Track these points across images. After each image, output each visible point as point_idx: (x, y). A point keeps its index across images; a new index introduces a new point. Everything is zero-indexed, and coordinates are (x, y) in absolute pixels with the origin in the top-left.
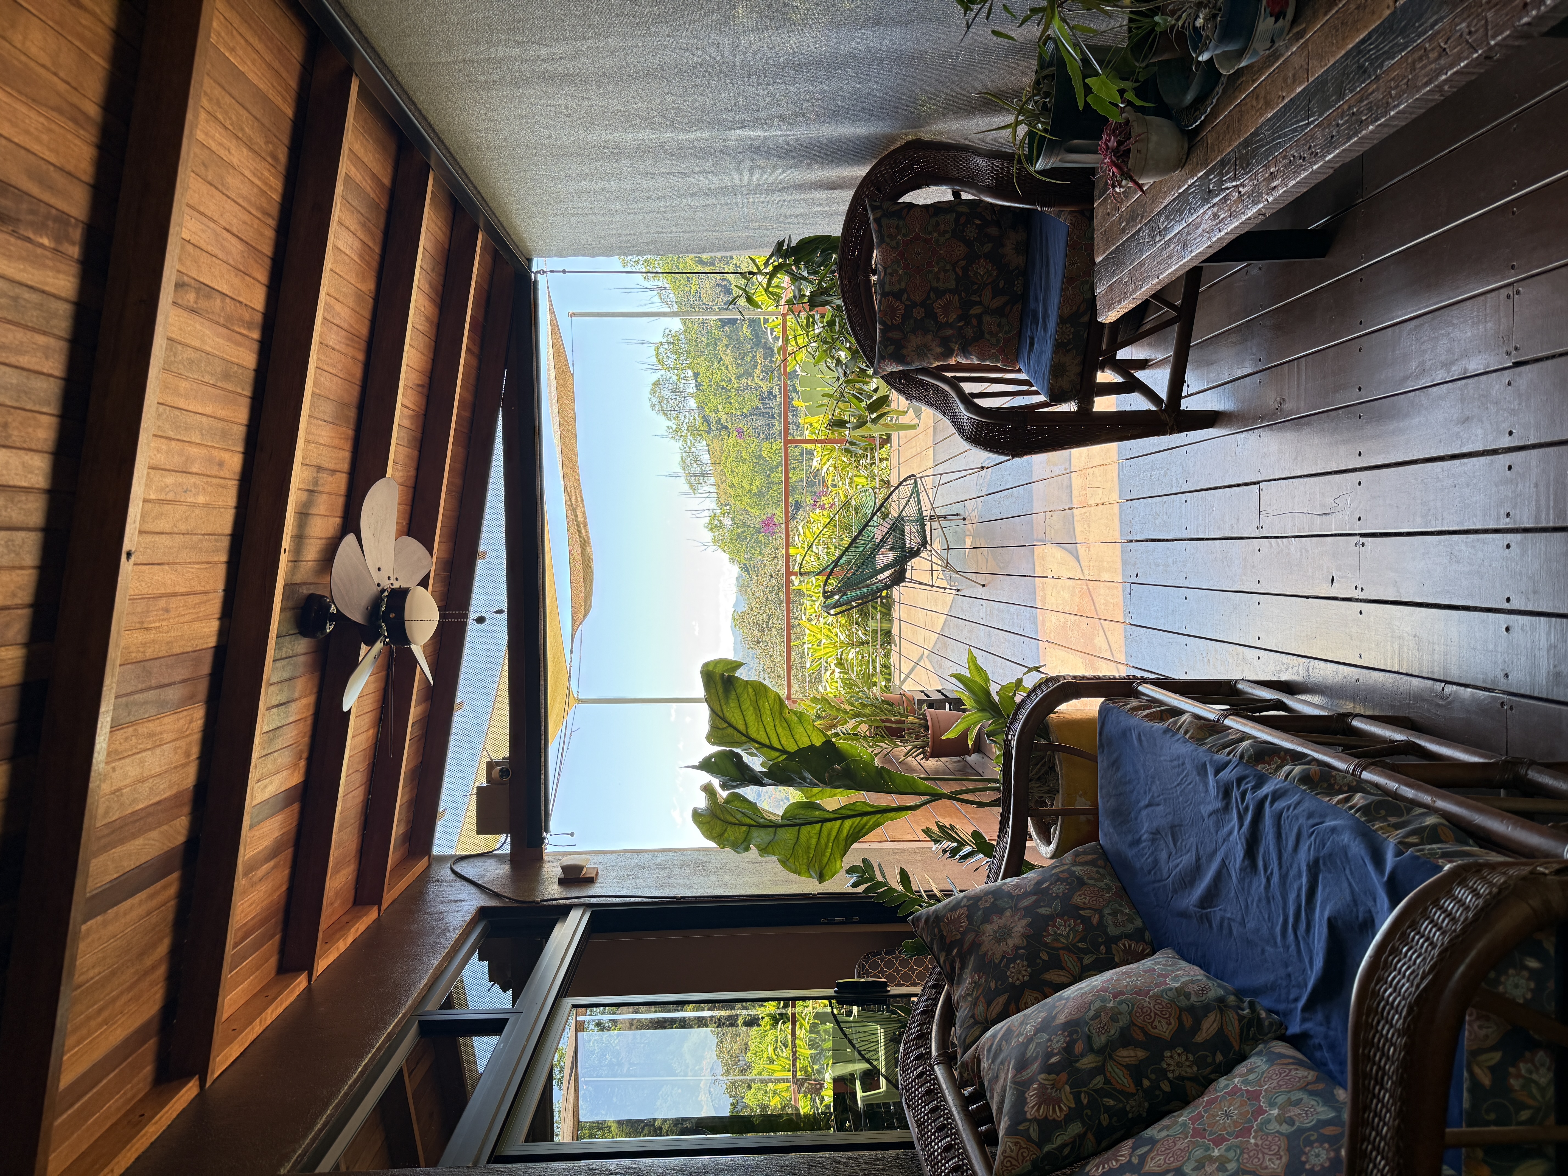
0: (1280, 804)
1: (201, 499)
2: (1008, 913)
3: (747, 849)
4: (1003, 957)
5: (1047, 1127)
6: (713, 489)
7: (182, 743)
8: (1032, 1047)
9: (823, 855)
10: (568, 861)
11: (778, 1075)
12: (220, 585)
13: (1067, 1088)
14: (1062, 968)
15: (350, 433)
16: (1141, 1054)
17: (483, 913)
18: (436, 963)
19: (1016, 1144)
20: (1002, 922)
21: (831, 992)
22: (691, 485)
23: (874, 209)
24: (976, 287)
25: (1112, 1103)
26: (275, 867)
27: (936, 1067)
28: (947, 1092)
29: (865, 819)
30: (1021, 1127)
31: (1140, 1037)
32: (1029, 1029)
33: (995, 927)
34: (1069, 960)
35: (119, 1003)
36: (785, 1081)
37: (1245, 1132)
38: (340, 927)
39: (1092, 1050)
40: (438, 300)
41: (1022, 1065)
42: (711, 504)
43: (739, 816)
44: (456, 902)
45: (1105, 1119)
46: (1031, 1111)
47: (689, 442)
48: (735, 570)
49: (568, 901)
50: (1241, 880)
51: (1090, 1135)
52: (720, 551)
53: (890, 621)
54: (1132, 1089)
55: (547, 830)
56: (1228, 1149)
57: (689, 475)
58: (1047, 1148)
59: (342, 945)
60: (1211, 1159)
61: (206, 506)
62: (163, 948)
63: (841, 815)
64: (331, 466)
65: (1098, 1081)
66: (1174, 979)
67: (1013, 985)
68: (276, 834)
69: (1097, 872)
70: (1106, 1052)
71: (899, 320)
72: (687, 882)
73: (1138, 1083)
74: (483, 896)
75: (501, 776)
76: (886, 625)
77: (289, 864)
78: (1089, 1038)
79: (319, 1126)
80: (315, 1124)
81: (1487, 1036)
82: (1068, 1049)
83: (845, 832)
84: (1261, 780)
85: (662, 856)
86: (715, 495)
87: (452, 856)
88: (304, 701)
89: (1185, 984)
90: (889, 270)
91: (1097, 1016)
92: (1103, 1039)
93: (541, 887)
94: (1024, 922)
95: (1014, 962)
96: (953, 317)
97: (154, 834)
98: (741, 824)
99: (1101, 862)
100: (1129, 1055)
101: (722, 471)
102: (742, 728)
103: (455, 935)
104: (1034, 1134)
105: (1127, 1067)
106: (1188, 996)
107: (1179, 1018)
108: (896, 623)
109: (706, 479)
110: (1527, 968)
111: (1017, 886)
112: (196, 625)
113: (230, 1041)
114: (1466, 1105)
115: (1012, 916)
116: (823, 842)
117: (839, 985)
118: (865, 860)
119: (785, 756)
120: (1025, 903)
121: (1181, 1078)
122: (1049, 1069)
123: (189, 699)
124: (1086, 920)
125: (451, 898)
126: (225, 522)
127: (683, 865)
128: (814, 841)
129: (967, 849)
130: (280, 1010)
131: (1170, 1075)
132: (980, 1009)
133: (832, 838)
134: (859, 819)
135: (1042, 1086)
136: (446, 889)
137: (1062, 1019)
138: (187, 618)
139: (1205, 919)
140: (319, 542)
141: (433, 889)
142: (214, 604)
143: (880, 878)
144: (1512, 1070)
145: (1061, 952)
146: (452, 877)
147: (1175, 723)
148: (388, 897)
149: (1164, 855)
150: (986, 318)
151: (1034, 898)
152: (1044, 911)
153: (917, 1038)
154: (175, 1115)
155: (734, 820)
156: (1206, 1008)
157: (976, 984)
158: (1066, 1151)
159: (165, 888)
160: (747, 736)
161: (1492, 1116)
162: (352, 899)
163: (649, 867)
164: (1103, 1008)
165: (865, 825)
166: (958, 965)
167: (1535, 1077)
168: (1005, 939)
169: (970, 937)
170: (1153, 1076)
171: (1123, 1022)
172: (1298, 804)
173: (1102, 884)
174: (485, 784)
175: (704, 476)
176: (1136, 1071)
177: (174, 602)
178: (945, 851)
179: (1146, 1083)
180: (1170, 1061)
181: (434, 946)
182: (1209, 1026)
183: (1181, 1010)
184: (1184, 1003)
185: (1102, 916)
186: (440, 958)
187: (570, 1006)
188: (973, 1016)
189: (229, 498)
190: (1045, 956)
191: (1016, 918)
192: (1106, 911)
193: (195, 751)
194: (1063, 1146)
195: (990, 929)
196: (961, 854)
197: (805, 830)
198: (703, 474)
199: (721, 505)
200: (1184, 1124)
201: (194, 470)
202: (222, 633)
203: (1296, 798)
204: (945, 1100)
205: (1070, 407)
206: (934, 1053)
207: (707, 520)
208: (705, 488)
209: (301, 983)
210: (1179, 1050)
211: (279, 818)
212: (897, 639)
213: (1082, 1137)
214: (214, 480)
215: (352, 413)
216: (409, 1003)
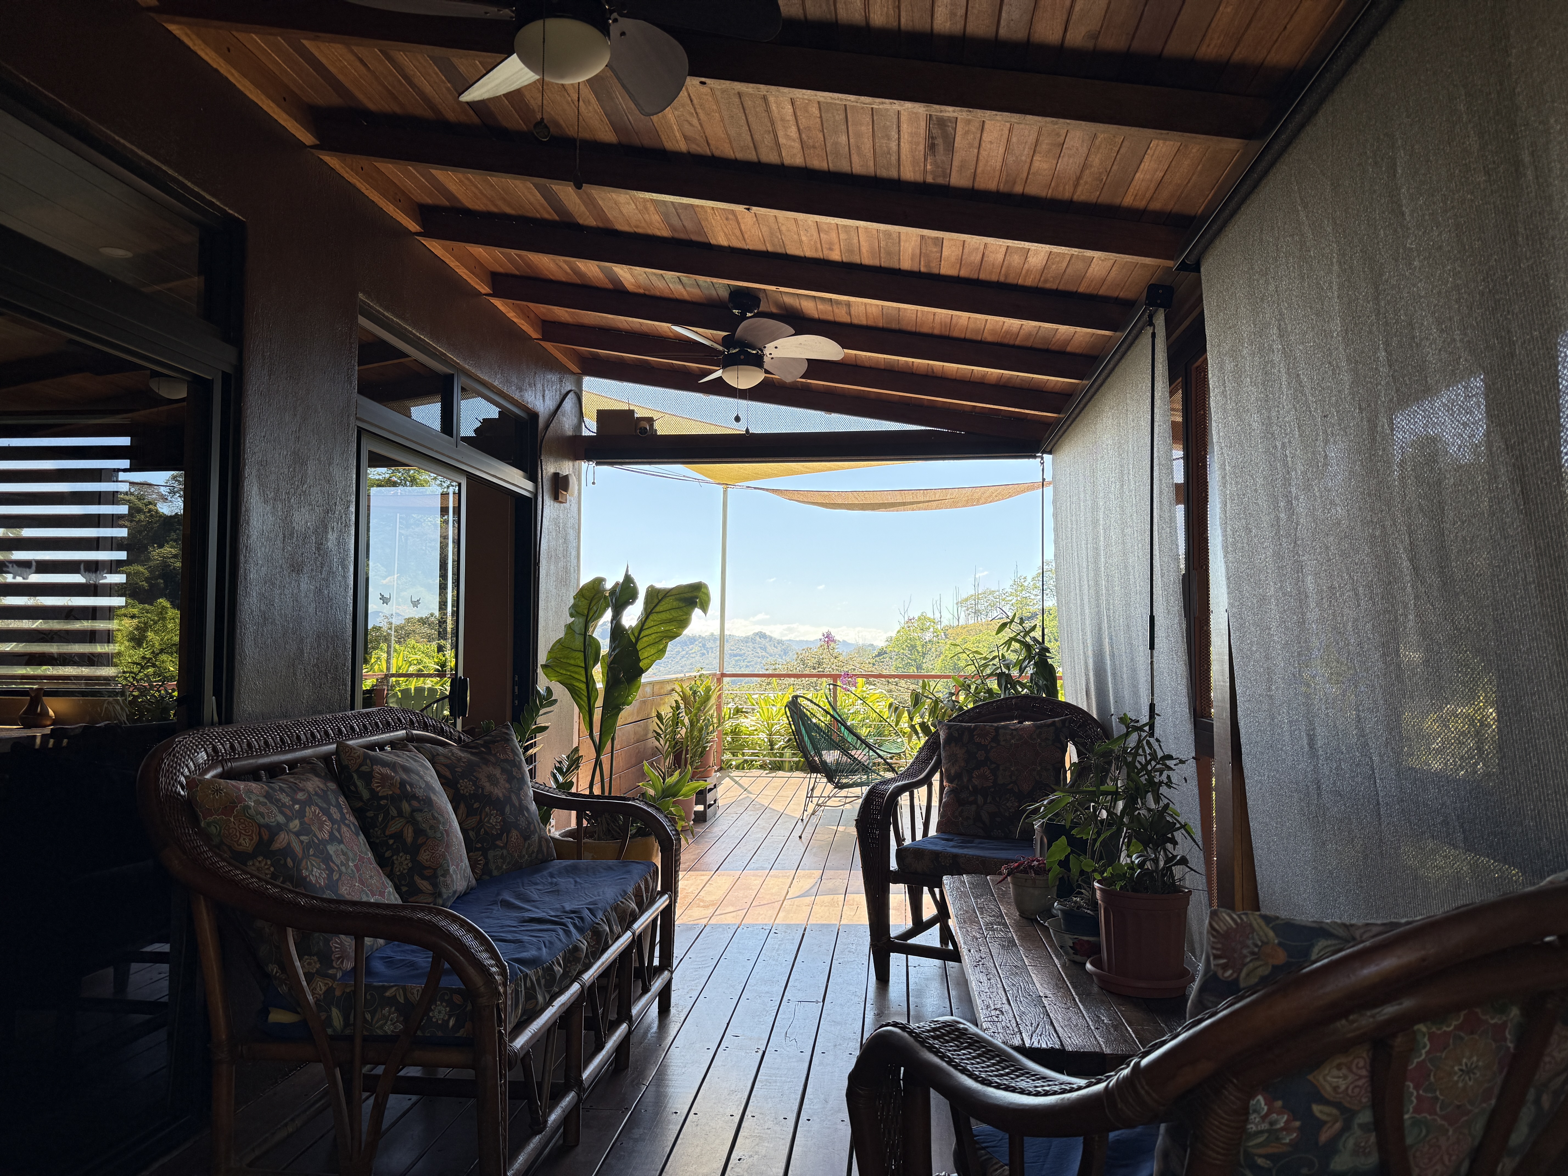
0: (561, 932)
1: (804, 238)
2: (507, 785)
3: (572, 615)
4: (477, 778)
5: (368, 777)
6: (962, 622)
7: (643, 224)
8: (417, 777)
9: (561, 668)
10: (573, 481)
11: (394, 661)
12: (750, 246)
13: (391, 793)
14: (467, 817)
15: (881, 325)
16: (409, 840)
17: (534, 416)
18: (496, 383)
19: (359, 756)
20: (502, 781)
21: (460, 674)
22: (966, 600)
23: (1063, 721)
24: (998, 799)
25: (380, 819)
26: (566, 273)
27: (404, 731)
28: (388, 735)
29: (586, 699)
30: (368, 761)
31: (420, 841)
32: (429, 779)
33: (498, 775)
34: (473, 821)
35: (474, 189)
36: (388, 669)
37: (362, 882)
38: (526, 314)
39: (413, 811)
40: (1001, 384)
41: (406, 770)
42: (947, 619)
43: (595, 608)
44: (543, 396)
45: (370, 814)
46: (377, 768)
47: (1010, 598)
48: (880, 643)
49: (540, 480)
50: (517, 917)
51: (361, 804)
52: (898, 628)
53: (791, 770)
54: (387, 833)
55: (598, 464)
56: (352, 870)
57: (977, 598)
58: (355, 776)
59: (511, 315)
60: (348, 860)
61: (801, 241)
62: (508, 210)
63: (589, 681)
64: (853, 312)
65: (394, 812)
66: (454, 871)
67: (458, 783)
68: (590, 274)
69: (533, 852)
70: (412, 820)
71: (977, 740)
72: (552, 572)
73: (391, 837)
74: (547, 416)
75: (641, 428)
76: (787, 765)
77: (569, 281)
78: (421, 811)
79: (386, 314)
80: (388, 311)
81: (413, 994)
82: (414, 797)
83: (577, 684)
84: (580, 930)
85: (574, 553)
86: (956, 623)
87: (581, 390)
88: (685, 293)
89: (451, 876)
90: (1015, 733)
91: (434, 818)
92: (420, 819)
93: (552, 460)
94: (500, 795)
95: (473, 785)
96: (976, 782)
97: (583, 208)
98: (589, 610)
99: (540, 856)
100: (409, 834)
101: (981, 631)
102: (657, 609)
103: (516, 396)
104: (364, 768)
105: (402, 831)
106: (444, 876)
107: (429, 868)
108: (788, 774)
109: (973, 615)
110: (449, 1019)
111: (526, 795)
112: (722, 234)
113: (445, 248)
114: (375, 984)
115: (505, 788)
116: (571, 668)
117: (465, 680)
118: (555, 701)
119: (634, 641)
120: (514, 798)
121: (393, 863)
122: (403, 783)
123: (673, 228)
124: (499, 837)
125: (547, 392)
126: (793, 250)
127: (566, 570)
128: (572, 662)
129: (561, 779)
130: (465, 277)
131: (395, 858)
132: (442, 759)
133: (573, 675)
134: (586, 694)
135: (393, 778)
136: (554, 387)
137: (434, 797)
138: (725, 229)
139: (494, 903)
140: (798, 305)
141: (554, 377)
142: (737, 243)
143: (541, 712)
144: (393, 1009)
145: (478, 817)
146: (564, 392)
147: (631, 899)
148: (548, 346)
149: (539, 887)
150: (973, 808)
151: (517, 805)
152: (508, 809)
153: (425, 723)
154: (398, 219)
155: (592, 604)
156: (435, 885)
157: (459, 759)
158: (353, 788)
159: (548, 213)
160: (651, 613)
161: (368, 997)
162: (546, 319)
163: (565, 542)
164: (439, 822)
165: (581, 699)
166: (474, 751)
167: (389, 1022)
168: (489, 781)
169: (493, 759)
170: (395, 847)
171: (430, 833)
172: (560, 940)
173: (524, 853)
174: (636, 416)
175: (975, 613)
176: (398, 836)
177: (734, 223)
178: (560, 762)
179: (391, 842)
180: (403, 858)
181: (508, 382)
182: (424, 885)
183: (435, 870)
184: (440, 872)
185: (502, 848)
186: (500, 386)
187: (460, 481)
188: (438, 754)
189: (809, 253)
190: (476, 805)
191: (504, 791)
192: (505, 852)
193: (640, 231)
194: (356, 786)
195: (497, 772)
196: (558, 775)
197: (581, 655)
198: (977, 613)
199: (945, 630)
200: (367, 854)
201: (822, 235)
202: (720, 249)
203: (564, 940)
204: (382, 733)
205: (893, 865)
206: (414, 732)
207: (930, 615)
208: (963, 613)
209: (484, 289)
210: (410, 865)
211: (601, 276)
212: (773, 774)
213: (361, 798)
214: (819, 245)
215: (894, 326)
216: (467, 367)
